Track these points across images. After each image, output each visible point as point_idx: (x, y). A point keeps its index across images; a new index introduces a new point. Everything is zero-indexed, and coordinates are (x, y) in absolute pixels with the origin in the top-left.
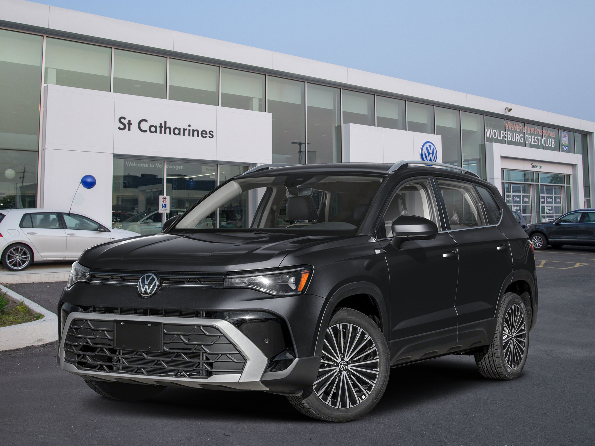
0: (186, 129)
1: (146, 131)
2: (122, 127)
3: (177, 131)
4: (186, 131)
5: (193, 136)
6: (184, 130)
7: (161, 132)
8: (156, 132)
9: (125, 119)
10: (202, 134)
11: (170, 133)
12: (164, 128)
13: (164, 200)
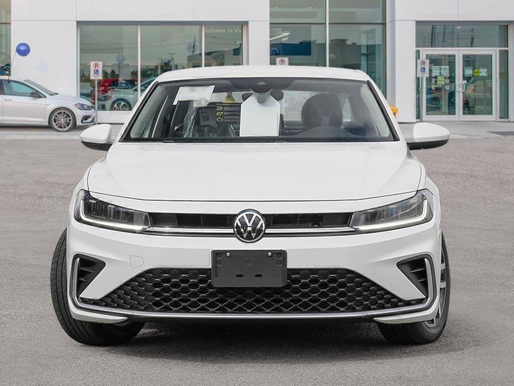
13: (96, 65)
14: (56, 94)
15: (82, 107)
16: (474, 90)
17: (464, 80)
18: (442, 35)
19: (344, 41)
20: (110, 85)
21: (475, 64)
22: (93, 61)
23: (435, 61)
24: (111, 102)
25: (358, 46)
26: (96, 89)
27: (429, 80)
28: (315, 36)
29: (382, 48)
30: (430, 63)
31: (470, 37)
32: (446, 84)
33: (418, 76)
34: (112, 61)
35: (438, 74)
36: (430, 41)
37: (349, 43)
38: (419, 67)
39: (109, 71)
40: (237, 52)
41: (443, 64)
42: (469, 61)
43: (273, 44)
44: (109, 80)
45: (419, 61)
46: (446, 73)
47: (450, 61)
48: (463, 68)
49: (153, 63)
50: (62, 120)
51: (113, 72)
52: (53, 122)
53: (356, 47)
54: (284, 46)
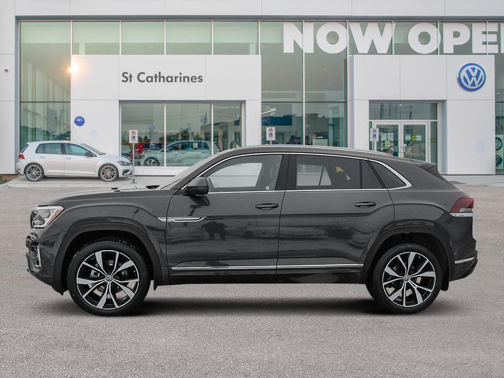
0: (178, 77)
1: (144, 81)
2: (125, 79)
3: (169, 79)
4: (177, 78)
5: (184, 81)
6: (176, 77)
7: (156, 81)
8: (152, 81)
9: (127, 73)
10: (192, 79)
11: (164, 81)
12: (159, 77)
13: (134, 133)
14: (104, 154)
15: (123, 163)
16: (412, 151)
17: (404, 143)
18: (388, 111)
19: (316, 115)
20: (143, 147)
21: (412, 132)
22: (131, 129)
23: (383, 130)
24: (145, 160)
25: (327, 118)
26: (134, 150)
27: (379, 143)
28: (295, 111)
29: (344, 119)
30: (380, 131)
31: (410, 112)
32: (391, 146)
33: (371, 141)
34: (145, 130)
35: (385, 140)
36: (380, 115)
37: (320, 116)
38: (372, 134)
39: (143, 137)
40: (238, 123)
41: (389, 131)
42: (408, 130)
43: (264, 117)
44: (143, 143)
45: (371, 129)
46: (391, 138)
47: (395, 130)
48: (404, 135)
49: (175, 131)
50: (109, 173)
51: (146, 138)
52: (102, 174)
53: (325, 119)
54: (272, 118)
